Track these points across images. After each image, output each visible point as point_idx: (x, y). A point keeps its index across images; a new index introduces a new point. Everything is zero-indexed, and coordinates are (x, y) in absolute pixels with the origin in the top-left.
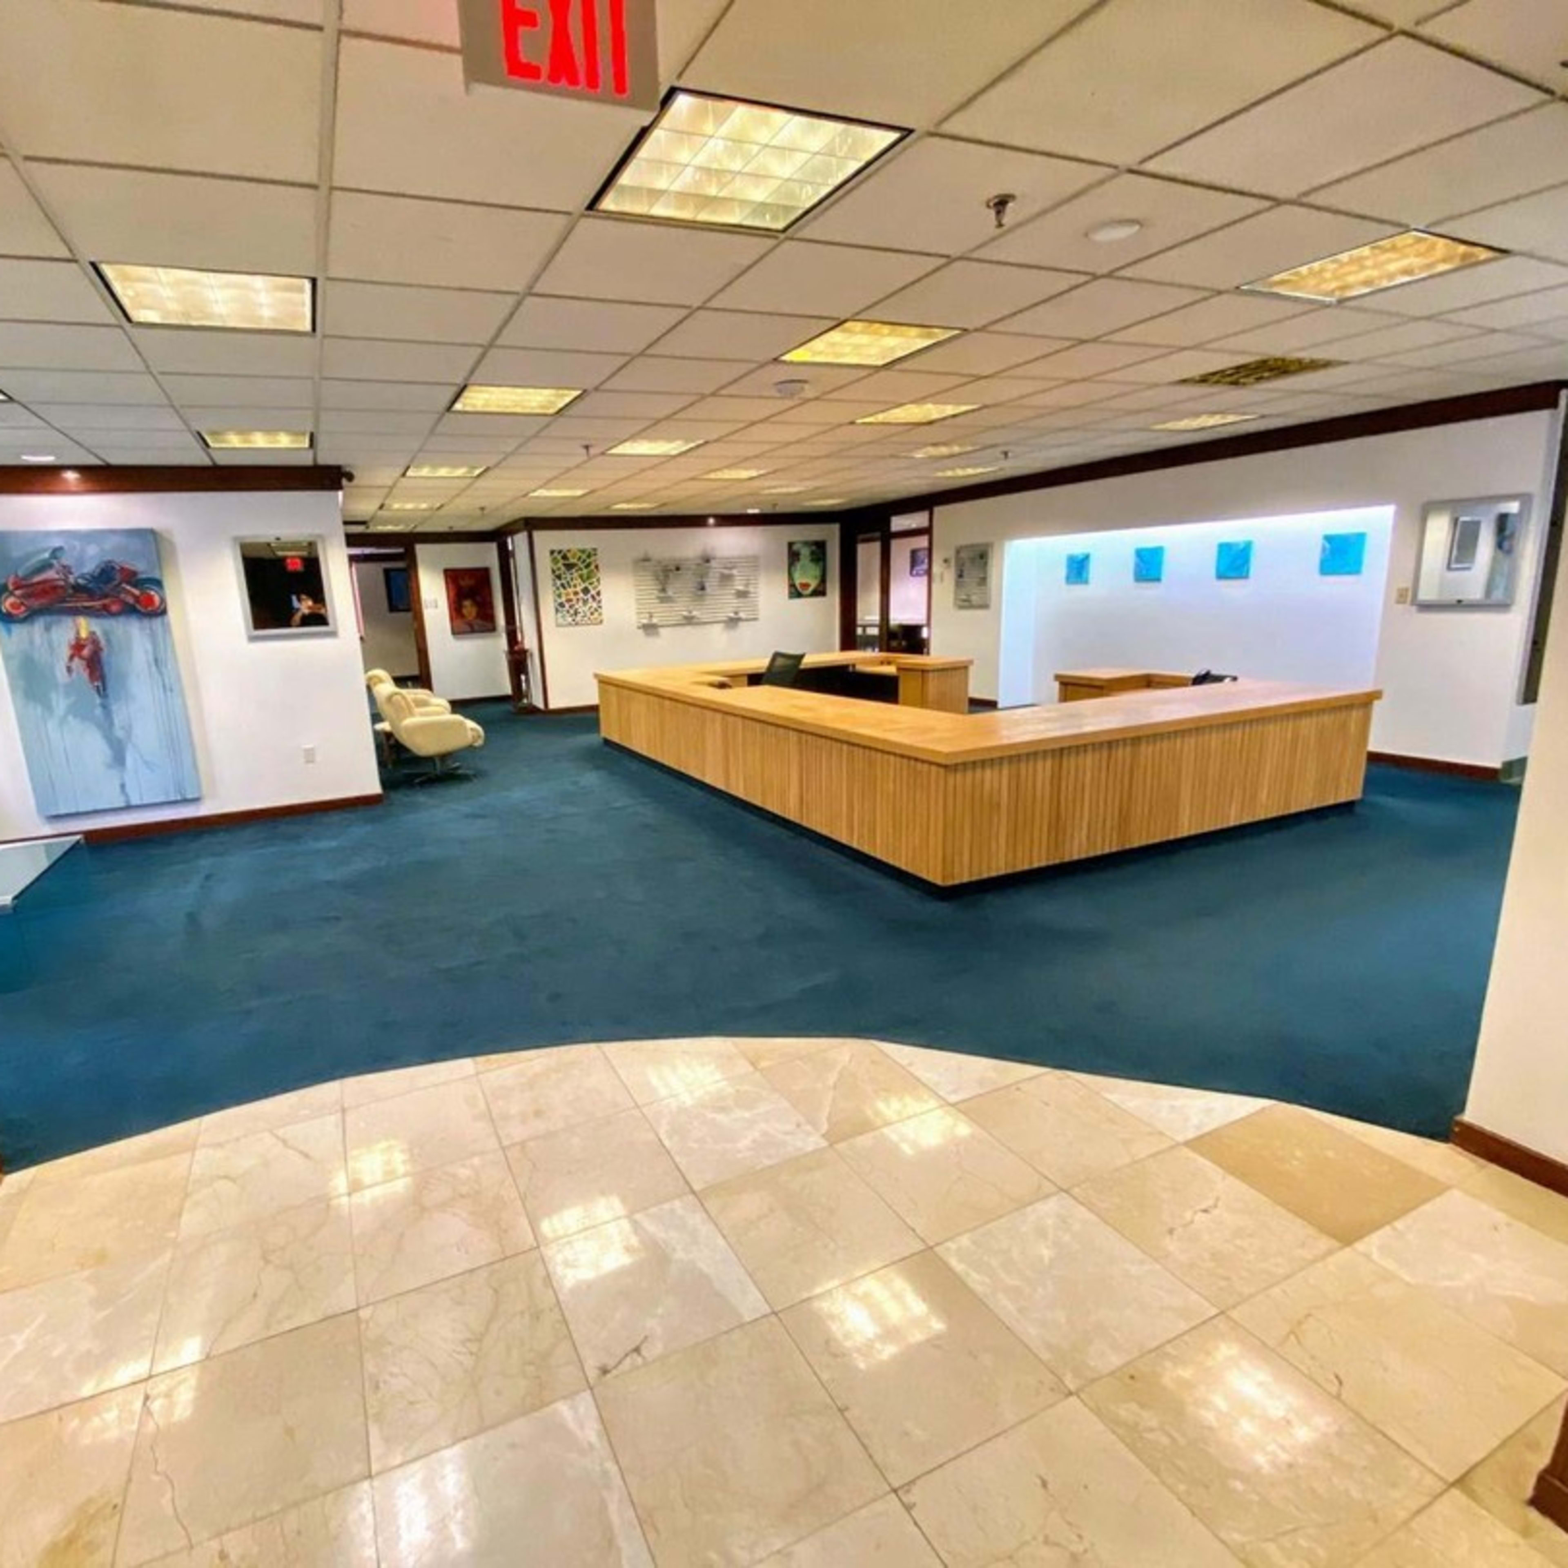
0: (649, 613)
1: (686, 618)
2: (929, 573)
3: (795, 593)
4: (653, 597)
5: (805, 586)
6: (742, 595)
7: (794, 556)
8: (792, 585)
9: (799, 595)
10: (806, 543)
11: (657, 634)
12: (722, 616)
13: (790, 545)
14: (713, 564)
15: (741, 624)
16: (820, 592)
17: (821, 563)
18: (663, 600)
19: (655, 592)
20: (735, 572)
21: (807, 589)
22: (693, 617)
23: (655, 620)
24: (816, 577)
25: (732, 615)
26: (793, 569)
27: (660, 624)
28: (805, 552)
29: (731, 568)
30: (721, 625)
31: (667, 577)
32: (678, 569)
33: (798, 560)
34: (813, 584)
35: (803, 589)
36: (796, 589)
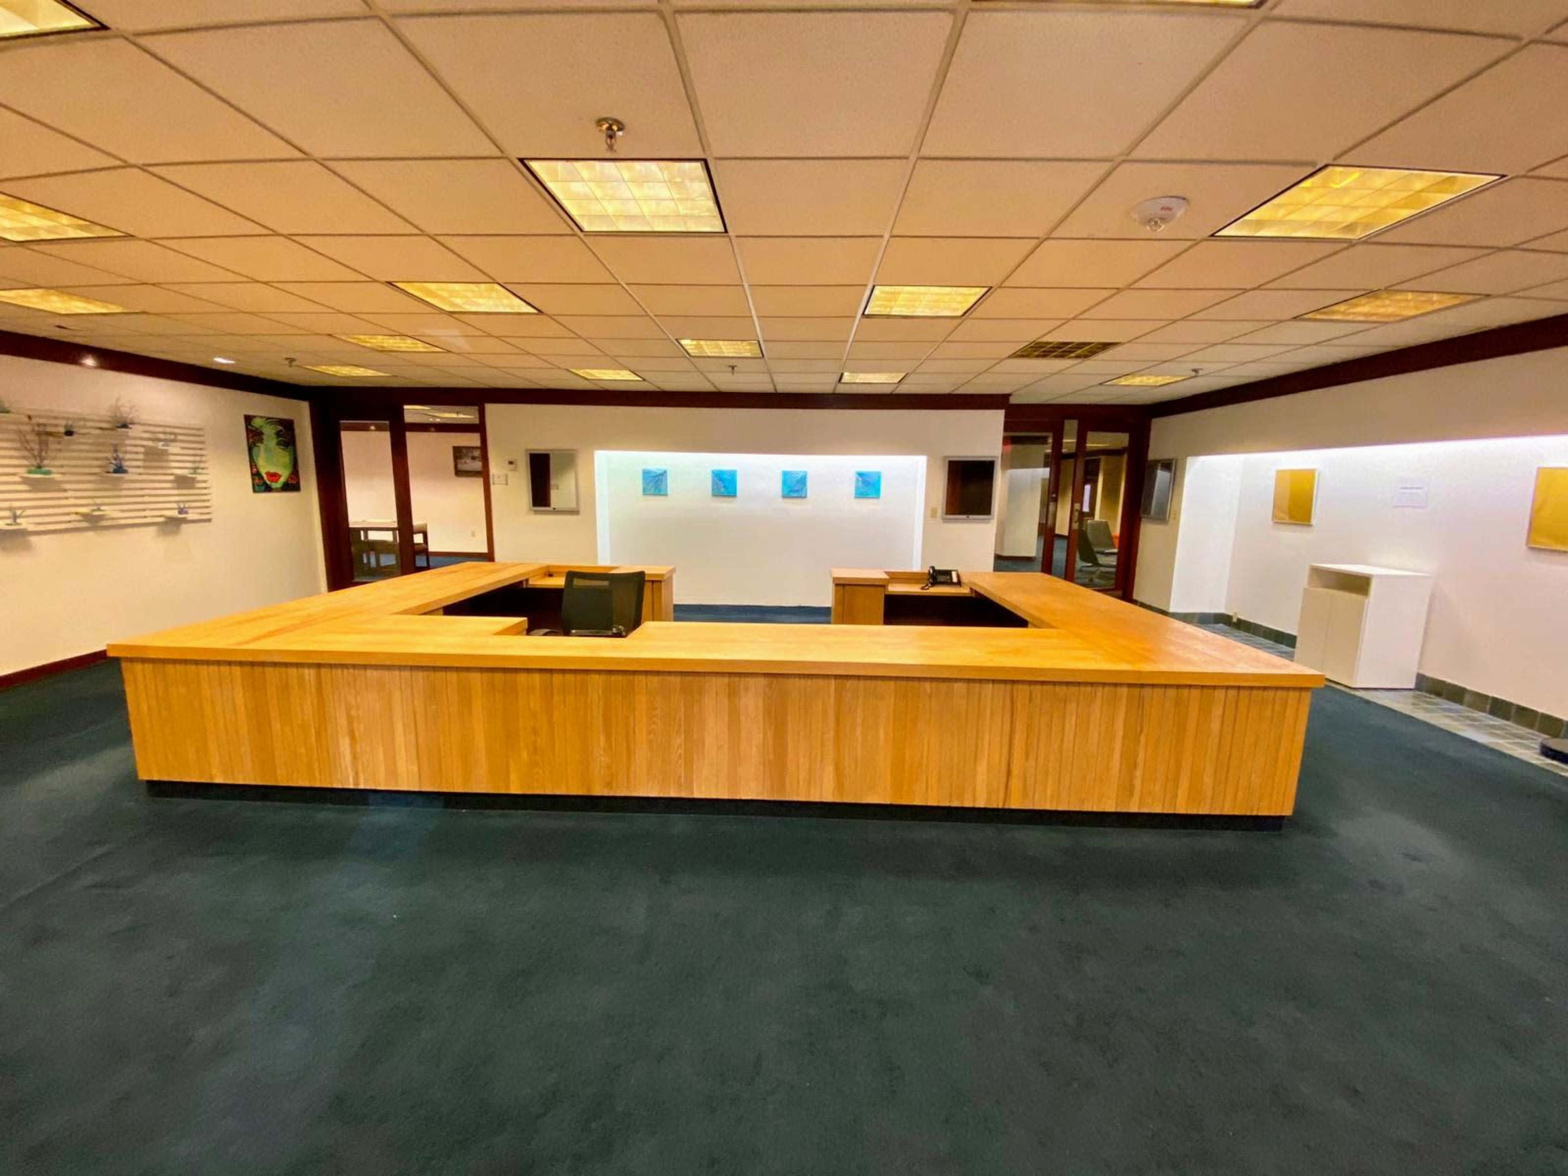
0: (10, 509)
1: (86, 517)
2: (484, 474)
3: (261, 484)
4: (17, 479)
5: (274, 476)
6: (183, 482)
7: (254, 436)
8: (256, 475)
9: (268, 489)
10: (270, 420)
11: (28, 547)
12: (151, 516)
13: (248, 419)
14: (135, 431)
15: (185, 527)
16: (292, 486)
17: (290, 448)
18: (35, 486)
19: (22, 471)
20: (173, 449)
21: (276, 481)
22: (101, 518)
23: (24, 523)
24: (285, 467)
25: (175, 513)
26: (255, 450)
27: (31, 528)
28: (269, 432)
29: (167, 442)
30: (152, 530)
31: (43, 445)
32: (69, 433)
33: (261, 440)
34: (284, 475)
35: (272, 481)
36: (261, 477)
